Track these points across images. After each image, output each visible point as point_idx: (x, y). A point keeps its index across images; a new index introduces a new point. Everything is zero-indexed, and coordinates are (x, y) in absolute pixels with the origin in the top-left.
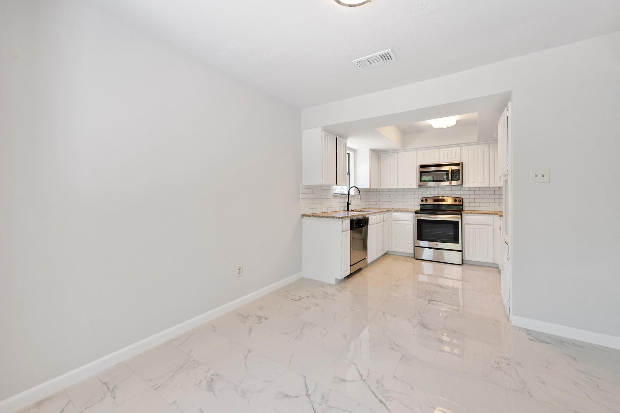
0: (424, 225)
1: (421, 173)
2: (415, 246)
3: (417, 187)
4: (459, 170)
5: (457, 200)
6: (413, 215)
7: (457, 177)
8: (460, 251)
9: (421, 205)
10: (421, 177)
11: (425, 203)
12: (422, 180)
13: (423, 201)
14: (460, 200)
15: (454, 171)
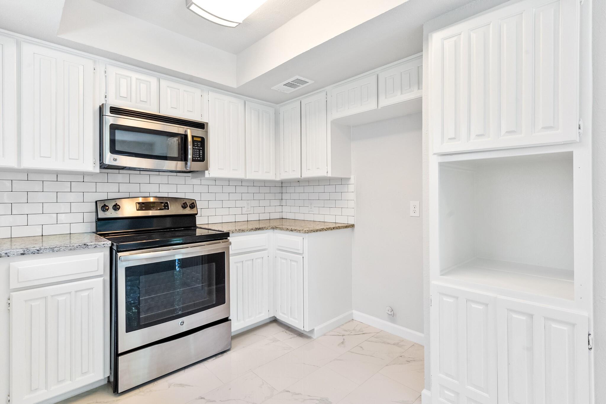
1: (114, 128)
2: (119, 352)
3: (97, 170)
4: (203, 139)
5: (188, 205)
6: (104, 255)
7: (200, 154)
8: (226, 320)
9: (99, 220)
10: (113, 142)
11: (111, 214)
12: (117, 149)
13: (108, 210)
14: (193, 206)
15: (195, 139)
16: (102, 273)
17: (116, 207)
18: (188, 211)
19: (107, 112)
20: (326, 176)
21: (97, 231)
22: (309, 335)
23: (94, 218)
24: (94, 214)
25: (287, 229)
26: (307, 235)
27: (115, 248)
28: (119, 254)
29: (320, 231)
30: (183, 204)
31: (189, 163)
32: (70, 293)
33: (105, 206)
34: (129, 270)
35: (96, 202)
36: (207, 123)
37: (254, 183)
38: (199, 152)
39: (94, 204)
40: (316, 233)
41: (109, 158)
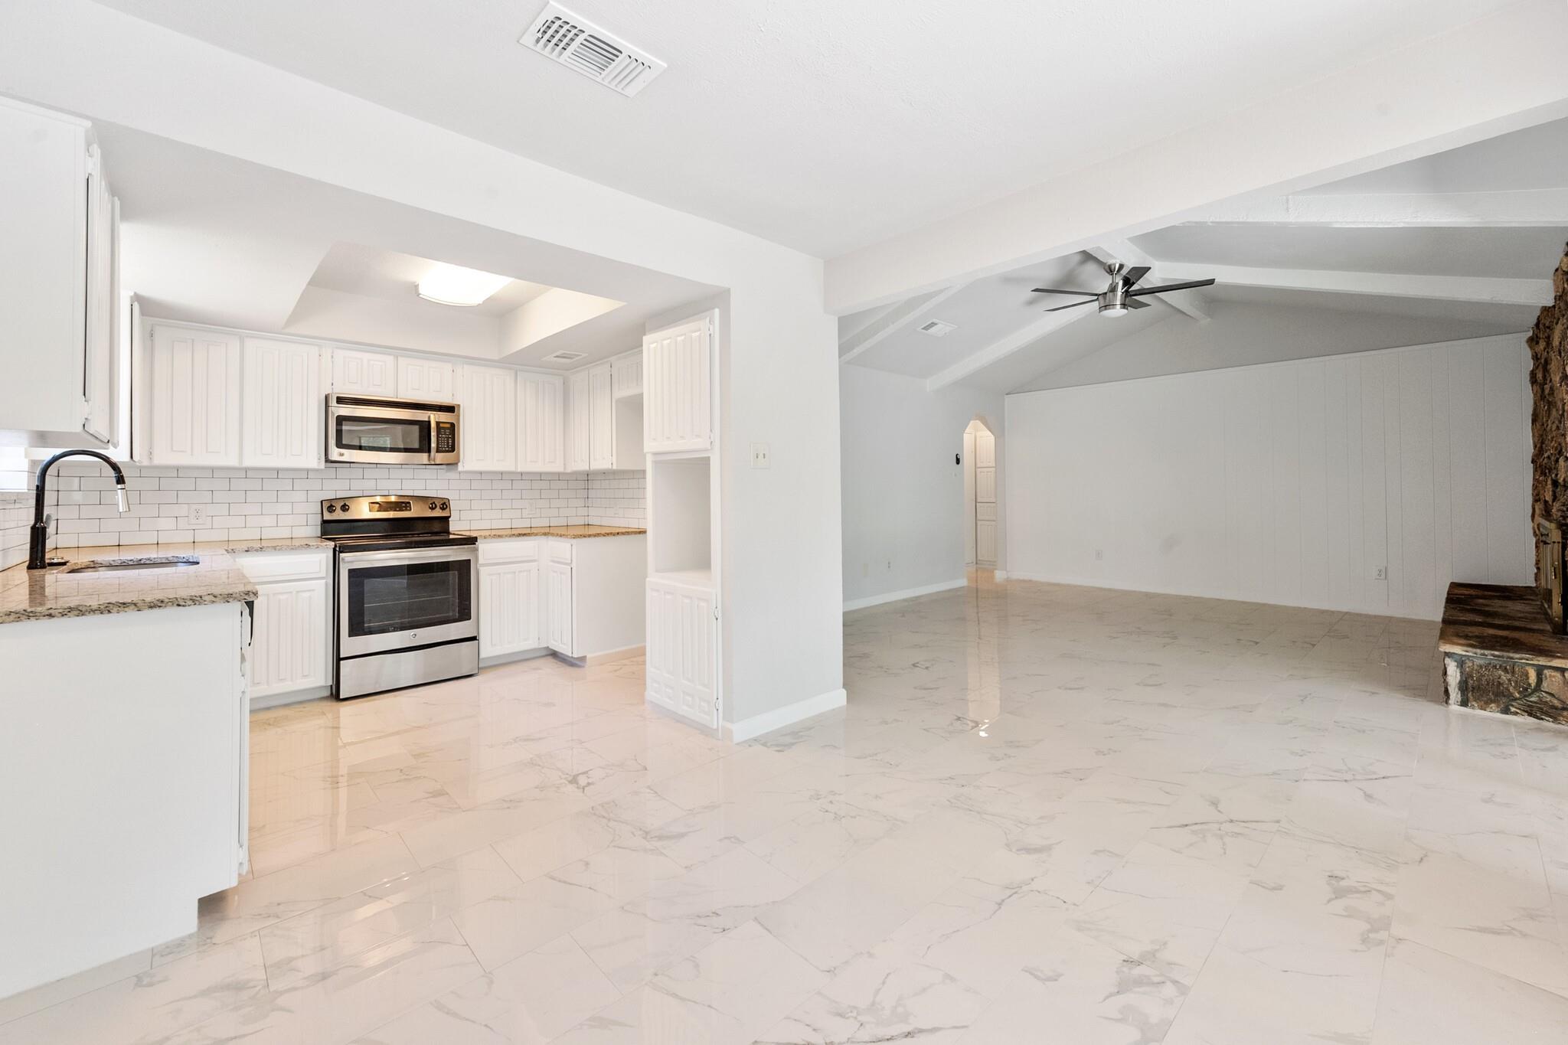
0: (370, 584)
1: (341, 420)
2: (341, 656)
3: (323, 465)
4: (453, 425)
5: (438, 505)
6: (327, 557)
7: (448, 443)
8: (474, 639)
9: (324, 522)
10: (339, 433)
11: (339, 515)
12: (344, 442)
13: (335, 510)
14: (445, 505)
15: (441, 425)
16: (324, 575)
17: (345, 508)
18: (438, 513)
19: (333, 402)
20: (610, 467)
21: (322, 535)
22: (577, 662)
23: (319, 522)
24: (320, 515)
25: (557, 535)
26: (574, 541)
27: (338, 549)
28: (342, 555)
29: (595, 536)
30: (431, 504)
31: (432, 454)
32: (291, 592)
33: (331, 506)
34: (351, 572)
35: (322, 502)
36: (459, 405)
37: (540, 476)
38: (448, 440)
39: (320, 504)
40: (584, 539)
41: (335, 453)
